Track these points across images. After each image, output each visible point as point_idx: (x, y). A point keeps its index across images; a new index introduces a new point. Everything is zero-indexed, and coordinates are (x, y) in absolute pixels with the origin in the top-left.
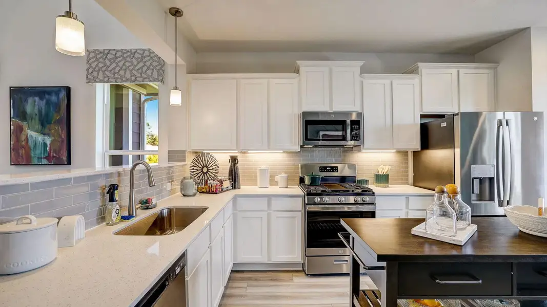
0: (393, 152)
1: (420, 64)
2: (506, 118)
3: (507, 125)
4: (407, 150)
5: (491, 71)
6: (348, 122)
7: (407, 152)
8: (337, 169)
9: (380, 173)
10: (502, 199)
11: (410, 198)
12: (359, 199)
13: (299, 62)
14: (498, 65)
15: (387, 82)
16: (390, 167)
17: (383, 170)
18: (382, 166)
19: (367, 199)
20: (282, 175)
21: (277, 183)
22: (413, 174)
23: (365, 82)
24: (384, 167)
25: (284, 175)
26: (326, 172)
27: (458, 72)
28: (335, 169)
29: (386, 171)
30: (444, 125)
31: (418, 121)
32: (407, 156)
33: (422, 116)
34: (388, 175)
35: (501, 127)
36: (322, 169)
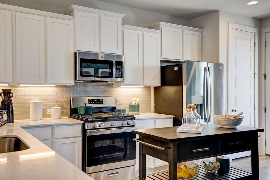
0: (142, 87)
1: (161, 23)
2: (209, 66)
3: (209, 71)
4: (150, 86)
5: (199, 34)
6: (114, 62)
7: (150, 88)
8: (103, 101)
9: (133, 104)
10: (206, 117)
11: (157, 120)
12: (125, 123)
13: (74, 6)
14: (203, 30)
15: (140, 33)
16: (140, 99)
17: (135, 101)
18: (134, 98)
19: (131, 122)
20: (55, 107)
21: (50, 116)
22: (154, 104)
23: (126, 31)
24: (136, 99)
25: (57, 107)
26: (94, 103)
27: (183, 31)
28: (101, 101)
29: (137, 102)
30: (176, 68)
31: (159, 65)
32: (150, 90)
33: (162, 61)
34: (139, 105)
35: (206, 72)
36: (90, 101)
